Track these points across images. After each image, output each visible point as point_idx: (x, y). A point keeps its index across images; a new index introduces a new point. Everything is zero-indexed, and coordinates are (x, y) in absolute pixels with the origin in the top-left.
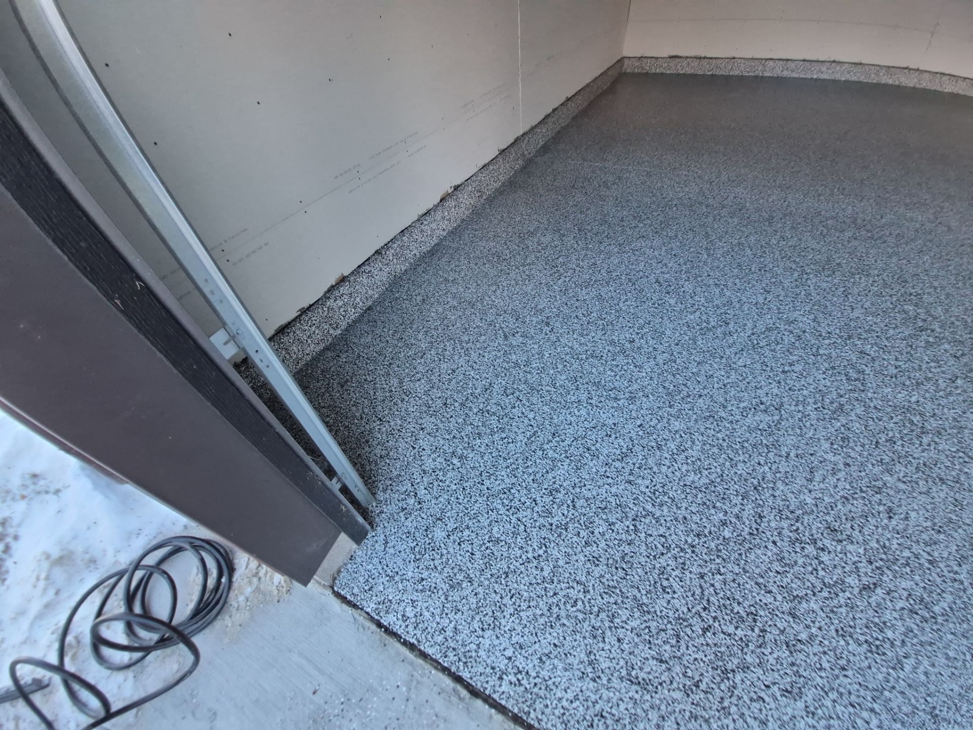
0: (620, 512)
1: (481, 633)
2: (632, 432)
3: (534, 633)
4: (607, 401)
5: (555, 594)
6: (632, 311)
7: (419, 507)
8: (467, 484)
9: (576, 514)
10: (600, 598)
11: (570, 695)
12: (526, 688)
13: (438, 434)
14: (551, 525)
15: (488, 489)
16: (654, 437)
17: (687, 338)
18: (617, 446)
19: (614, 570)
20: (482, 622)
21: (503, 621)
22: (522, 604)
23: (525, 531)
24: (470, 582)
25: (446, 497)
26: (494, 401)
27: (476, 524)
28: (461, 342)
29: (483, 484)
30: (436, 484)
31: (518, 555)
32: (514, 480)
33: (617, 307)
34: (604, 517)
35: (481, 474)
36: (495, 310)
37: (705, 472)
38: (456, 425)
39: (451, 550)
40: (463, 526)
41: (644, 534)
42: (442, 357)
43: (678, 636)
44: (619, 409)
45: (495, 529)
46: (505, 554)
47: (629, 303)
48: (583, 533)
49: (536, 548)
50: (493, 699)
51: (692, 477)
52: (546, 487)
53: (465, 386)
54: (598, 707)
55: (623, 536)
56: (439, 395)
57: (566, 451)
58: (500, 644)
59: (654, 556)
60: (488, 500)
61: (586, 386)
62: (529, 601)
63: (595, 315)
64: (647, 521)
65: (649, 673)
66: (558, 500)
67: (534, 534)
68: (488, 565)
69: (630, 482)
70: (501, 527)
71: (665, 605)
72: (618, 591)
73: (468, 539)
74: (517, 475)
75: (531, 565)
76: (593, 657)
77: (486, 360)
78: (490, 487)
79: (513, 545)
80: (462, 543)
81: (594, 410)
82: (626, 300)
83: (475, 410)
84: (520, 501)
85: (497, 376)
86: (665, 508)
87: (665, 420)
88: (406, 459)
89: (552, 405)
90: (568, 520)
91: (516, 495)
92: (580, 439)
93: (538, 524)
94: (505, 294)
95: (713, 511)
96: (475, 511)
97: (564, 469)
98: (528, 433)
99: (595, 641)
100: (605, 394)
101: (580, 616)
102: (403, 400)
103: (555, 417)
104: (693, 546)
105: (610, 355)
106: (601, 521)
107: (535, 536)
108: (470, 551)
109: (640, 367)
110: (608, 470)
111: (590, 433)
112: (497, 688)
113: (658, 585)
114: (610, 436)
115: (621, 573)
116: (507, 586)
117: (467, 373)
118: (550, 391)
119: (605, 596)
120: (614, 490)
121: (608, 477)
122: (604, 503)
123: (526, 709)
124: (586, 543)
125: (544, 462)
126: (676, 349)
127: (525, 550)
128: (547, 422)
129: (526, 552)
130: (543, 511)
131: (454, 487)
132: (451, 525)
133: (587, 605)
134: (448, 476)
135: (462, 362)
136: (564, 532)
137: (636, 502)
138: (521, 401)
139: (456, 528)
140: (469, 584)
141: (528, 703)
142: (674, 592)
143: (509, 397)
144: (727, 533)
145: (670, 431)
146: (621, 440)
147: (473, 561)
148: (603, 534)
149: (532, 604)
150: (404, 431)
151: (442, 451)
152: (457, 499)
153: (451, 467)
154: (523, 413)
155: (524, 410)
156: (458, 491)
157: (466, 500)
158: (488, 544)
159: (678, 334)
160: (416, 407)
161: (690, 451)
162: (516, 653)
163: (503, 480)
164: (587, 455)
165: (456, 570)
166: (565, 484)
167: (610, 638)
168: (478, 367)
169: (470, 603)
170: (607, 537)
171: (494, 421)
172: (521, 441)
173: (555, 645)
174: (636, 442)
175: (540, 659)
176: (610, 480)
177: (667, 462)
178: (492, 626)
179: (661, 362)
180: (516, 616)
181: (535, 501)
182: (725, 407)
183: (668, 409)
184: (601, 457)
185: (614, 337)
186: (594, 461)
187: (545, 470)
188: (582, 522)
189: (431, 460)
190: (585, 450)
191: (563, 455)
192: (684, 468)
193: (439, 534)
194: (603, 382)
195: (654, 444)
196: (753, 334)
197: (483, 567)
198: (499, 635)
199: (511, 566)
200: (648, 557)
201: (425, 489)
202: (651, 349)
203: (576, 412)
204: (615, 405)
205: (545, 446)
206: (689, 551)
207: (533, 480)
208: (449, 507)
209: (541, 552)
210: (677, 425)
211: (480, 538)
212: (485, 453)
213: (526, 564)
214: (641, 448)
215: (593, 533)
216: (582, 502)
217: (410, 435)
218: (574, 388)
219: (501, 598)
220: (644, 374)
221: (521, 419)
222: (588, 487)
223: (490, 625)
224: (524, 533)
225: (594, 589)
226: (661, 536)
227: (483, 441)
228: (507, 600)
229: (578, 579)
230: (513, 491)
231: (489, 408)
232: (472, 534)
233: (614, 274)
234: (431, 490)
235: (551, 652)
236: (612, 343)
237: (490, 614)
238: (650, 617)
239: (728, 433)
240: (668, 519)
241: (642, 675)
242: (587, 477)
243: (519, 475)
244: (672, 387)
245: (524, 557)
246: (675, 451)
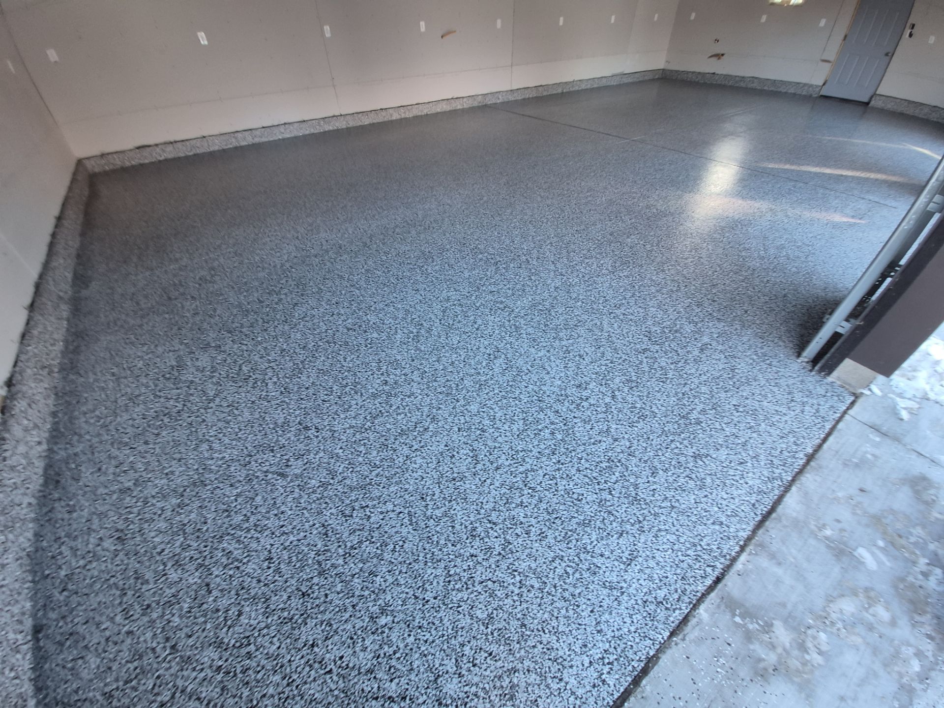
0: (515, 491)
1: (563, 684)
2: (460, 438)
3: (578, 626)
4: (423, 437)
5: (555, 587)
6: (358, 362)
7: (408, 701)
8: (417, 621)
9: (501, 526)
10: (570, 550)
11: (628, 620)
12: (616, 659)
13: (335, 627)
14: (500, 554)
15: (435, 598)
16: (473, 427)
17: (413, 351)
18: (465, 457)
19: (554, 525)
20: (554, 677)
21: (561, 653)
22: (553, 624)
23: (494, 582)
24: (515, 672)
25: (417, 655)
26: (346, 534)
27: (464, 633)
28: (238, 527)
29: (428, 601)
30: (393, 662)
31: (512, 603)
32: (442, 565)
33: (345, 368)
34: (514, 505)
35: (416, 598)
36: (237, 463)
37: (516, 418)
38: (341, 595)
39: (476, 679)
40: (459, 650)
41: (538, 486)
42: (234, 563)
43: (610, 512)
44: (435, 434)
45: (479, 613)
46: (505, 616)
47: (349, 359)
48: (518, 531)
49: (513, 581)
50: (617, 699)
51: (515, 427)
52: (465, 537)
53: (300, 556)
54: (640, 602)
55: (534, 501)
56: (285, 597)
57: (444, 498)
58: (577, 667)
59: (556, 490)
60: (447, 605)
61: (397, 442)
62: (553, 615)
63: (337, 387)
64: (530, 477)
65: (627, 548)
66: (482, 534)
67: (500, 575)
68: (508, 642)
69: (497, 468)
70: (480, 606)
71: (589, 507)
72: (570, 533)
73: (473, 652)
74: (439, 558)
75: (525, 595)
76: (607, 584)
77: (290, 512)
78: (434, 595)
79: (501, 603)
80: (475, 662)
81: (423, 451)
82: (345, 359)
83: (341, 561)
84: (465, 570)
85: (320, 513)
86: (527, 459)
87: (465, 412)
88: (336, 692)
89: (394, 481)
90: (502, 536)
91: (458, 571)
92: (441, 479)
93: (493, 566)
94: (227, 441)
95: (542, 433)
96: (450, 627)
97: (458, 511)
98: (404, 520)
99: (598, 575)
100: (416, 434)
101: (577, 575)
102: (249, 655)
103: (407, 486)
104: (559, 462)
105: (384, 405)
106: (516, 510)
107: (503, 576)
108: (486, 655)
109: (413, 394)
110: (480, 476)
111: (441, 469)
112: (610, 690)
113: (575, 501)
114: (454, 456)
115: (558, 522)
116: (533, 631)
117: (287, 544)
118: (379, 473)
119: (569, 546)
120: (497, 484)
121: (485, 481)
122: (503, 498)
123: (630, 668)
124: (527, 534)
125: (442, 524)
126: (416, 363)
127: (510, 593)
128: (407, 497)
129: (512, 592)
130: (485, 554)
131: (412, 639)
132: (450, 665)
133: (571, 564)
134: (394, 640)
135: (266, 542)
136: (510, 546)
137: (514, 475)
138: (367, 506)
139: (457, 661)
140: (517, 674)
141: (627, 664)
142: (583, 495)
143: (354, 515)
144: (559, 437)
145: (476, 415)
146: (462, 451)
147: (497, 658)
148: (526, 516)
149: (555, 614)
150: (295, 677)
151: (359, 632)
152: (426, 642)
153: (387, 631)
154: (382, 513)
155: (379, 510)
156: (419, 637)
157: (434, 632)
158: (489, 630)
159: (406, 354)
160: (275, 639)
161: (497, 415)
162: (588, 654)
163: (436, 576)
164: (458, 484)
165: (498, 684)
166: (472, 519)
167: (599, 561)
168: (291, 527)
169: (534, 682)
170: (529, 514)
171: (369, 548)
172: (409, 532)
173: (592, 611)
174: (469, 442)
175: (598, 632)
176: (488, 481)
177: (497, 434)
178: (560, 667)
179: (419, 379)
180: (560, 636)
181: (472, 556)
182: (479, 373)
183: (458, 404)
184: (466, 474)
185: (371, 391)
186: (467, 482)
187: (450, 528)
188: (509, 526)
189: (362, 654)
190: (453, 482)
191: (447, 503)
192: (506, 427)
193: (452, 687)
194: (404, 427)
195: (479, 432)
196: (440, 320)
197: (507, 648)
198: (570, 664)
199: (519, 616)
200: (554, 495)
201: (391, 681)
202: (403, 377)
203: (415, 466)
204: (431, 434)
205: (429, 513)
206: (561, 466)
207: (453, 545)
208: (430, 657)
209: (518, 578)
210: (474, 408)
211: (479, 636)
212: (396, 579)
213: (522, 600)
214: (476, 442)
215: (521, 523)
216: (494, 515)
217: (307, 669)
218: (392, 452)
219: (541, 643)
220: (420, 397)
221: (387, 518)
222: (484, 501)
223: (559, 669)
224: (496, 584)
225: (562, 551)
226: (544, 475)
227: (381, 574)
228: (545, 638)
229: (550, 559)
230: (452, 572)
231: (349, 544)
232: (472, 643)
233: (310, 346)
234: (398, 673)
235: (596, 619)
236: (374, 396)
237: (550, 663)
238: (593, 522)
239: (497, 386)
240: (535, 463)
241: (626, 554)
242: (476, 496)
243: (441, 556)
244: (444, 389)
245: (516, 598)
246: (492, 423)
